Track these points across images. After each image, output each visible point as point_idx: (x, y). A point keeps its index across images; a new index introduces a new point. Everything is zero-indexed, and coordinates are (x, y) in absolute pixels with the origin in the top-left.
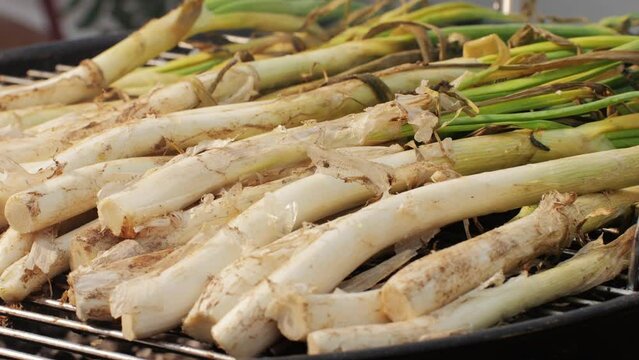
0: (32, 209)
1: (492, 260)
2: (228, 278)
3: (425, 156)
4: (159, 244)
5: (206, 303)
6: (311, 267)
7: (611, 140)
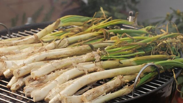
0: (18, 73)
1: (104, 90)
2: (53, 91)
3: (97, 65)
4: (42, 82)
5: (49, 96)
6: (69, 90)
7: (136, 62)
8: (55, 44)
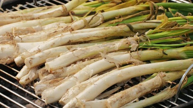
0: (30, 62)
1: (137, 94)
2: (71, 92)
3: (132, 56)
4: (59, 76)
5: (64, 98)
6: (89, 92)
8: (85, 21)
